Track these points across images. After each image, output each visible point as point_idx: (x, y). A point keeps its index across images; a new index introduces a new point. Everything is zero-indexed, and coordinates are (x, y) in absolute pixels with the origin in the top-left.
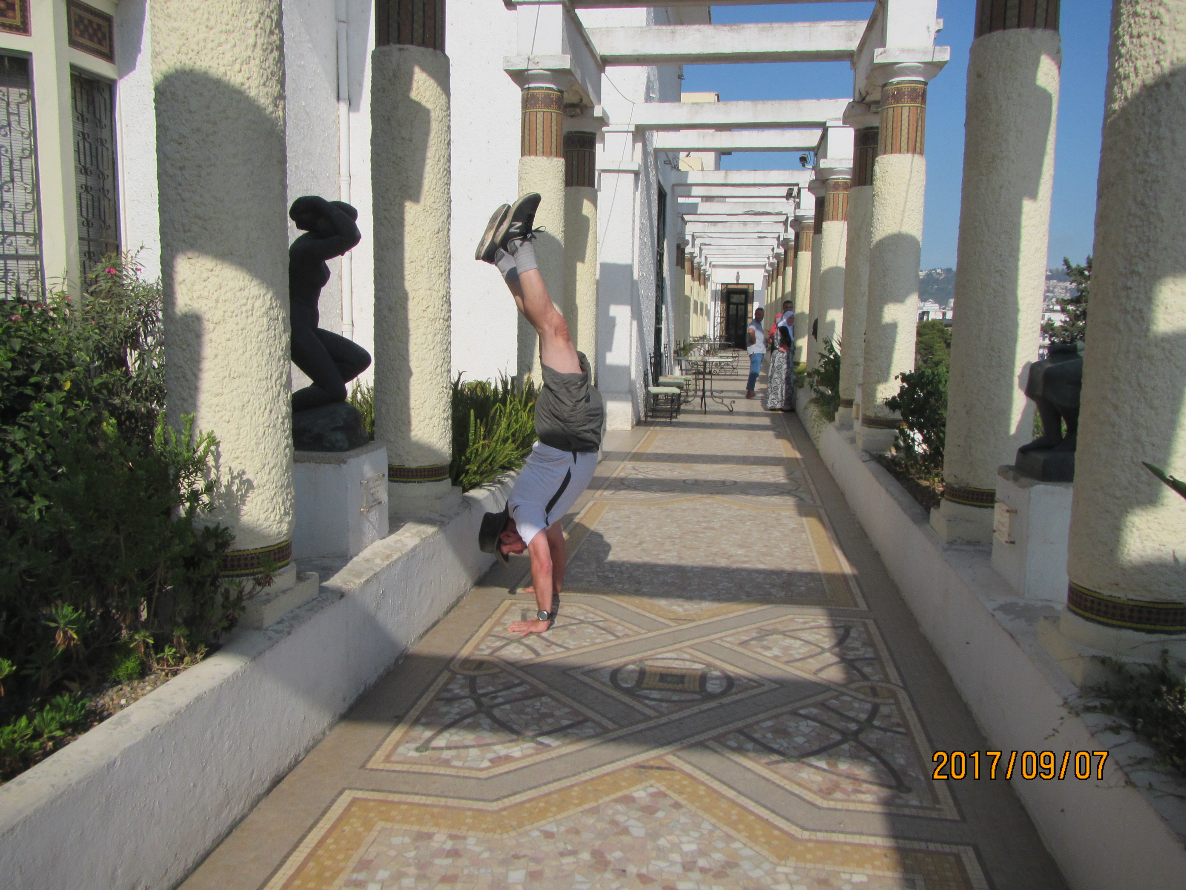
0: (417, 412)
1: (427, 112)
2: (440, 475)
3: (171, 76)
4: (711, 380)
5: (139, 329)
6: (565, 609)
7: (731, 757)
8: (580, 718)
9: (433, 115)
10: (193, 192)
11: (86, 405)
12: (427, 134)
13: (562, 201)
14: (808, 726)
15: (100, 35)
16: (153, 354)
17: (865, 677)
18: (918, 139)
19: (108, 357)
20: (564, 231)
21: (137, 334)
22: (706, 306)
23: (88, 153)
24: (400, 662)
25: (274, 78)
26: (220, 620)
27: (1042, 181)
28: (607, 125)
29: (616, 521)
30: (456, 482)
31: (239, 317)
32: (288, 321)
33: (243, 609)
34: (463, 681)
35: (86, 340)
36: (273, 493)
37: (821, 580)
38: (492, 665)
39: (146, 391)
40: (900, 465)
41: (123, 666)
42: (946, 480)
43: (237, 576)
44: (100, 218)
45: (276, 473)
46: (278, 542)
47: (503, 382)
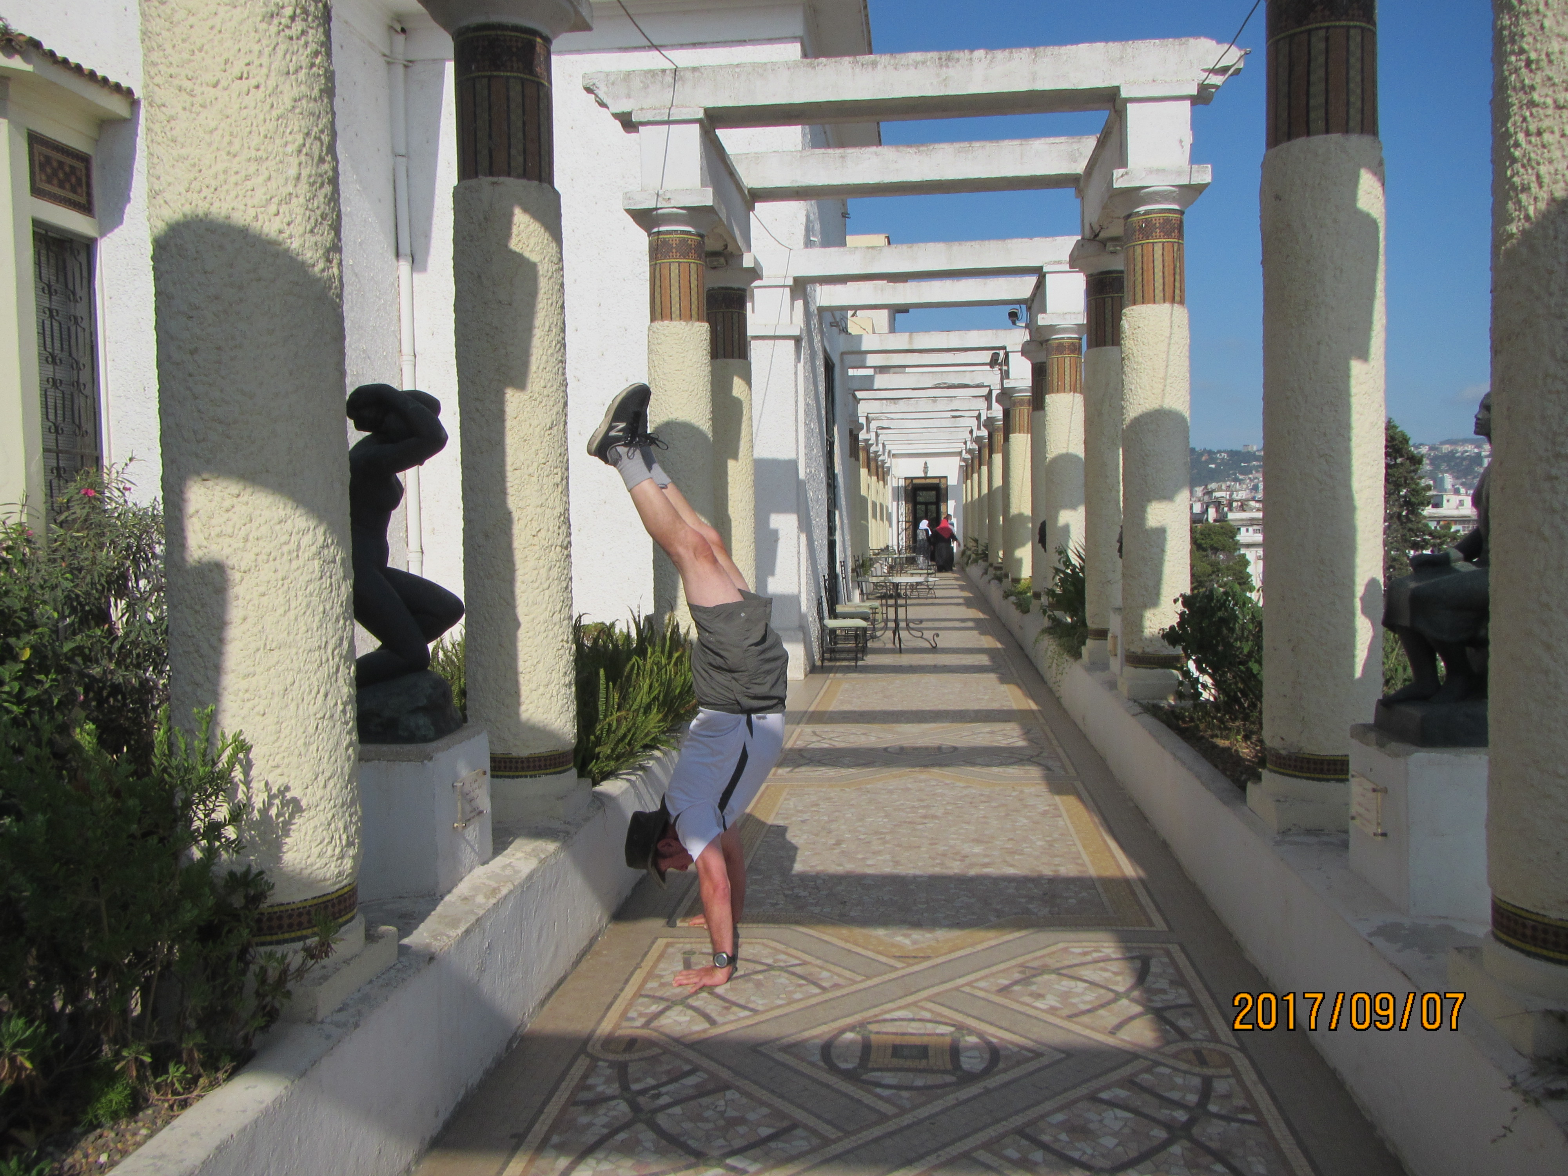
0: (527, 677)
1: (533, 266)
2: (562, 764)
3: (178, 224)
4: (906, 605)
5: (128, 569)
6: (745, 951)
8: (785, 1124)
9: (541, 270)
10: (210, 385)
11: (53, 680)
12: (533, 294)
13: (708, 379)
14: (1116, 1118)
15: (73, 180)
16: (148, 603)
17: (1183, 1035)
18: (1177, 284)
19: (83, 610)
20: (712, 419)
21: (124, 577)
22: (887, 508)
23: (57, 334)
24: (514, 1046)
25: (325, 223)
26: (253, 1016)
27: (1374, 334)
28: (760, 277)
29: (799, 811)
30: (583, 772)
31: (278, 562)
32: (350, 563)
33: (288, 994)
34: (608, 1071)
35: (53, 588)
36: (330, 815)
37: (1095, 888)
38: (650, 1043)
39: (138, 655)
40: (1183, 718)
41: (103, 1100)
42: (1268, 743)
43: (278, 943)
44: (74, 422)
45: (335, 785)
46: (337, 887)
47: (637, 625)
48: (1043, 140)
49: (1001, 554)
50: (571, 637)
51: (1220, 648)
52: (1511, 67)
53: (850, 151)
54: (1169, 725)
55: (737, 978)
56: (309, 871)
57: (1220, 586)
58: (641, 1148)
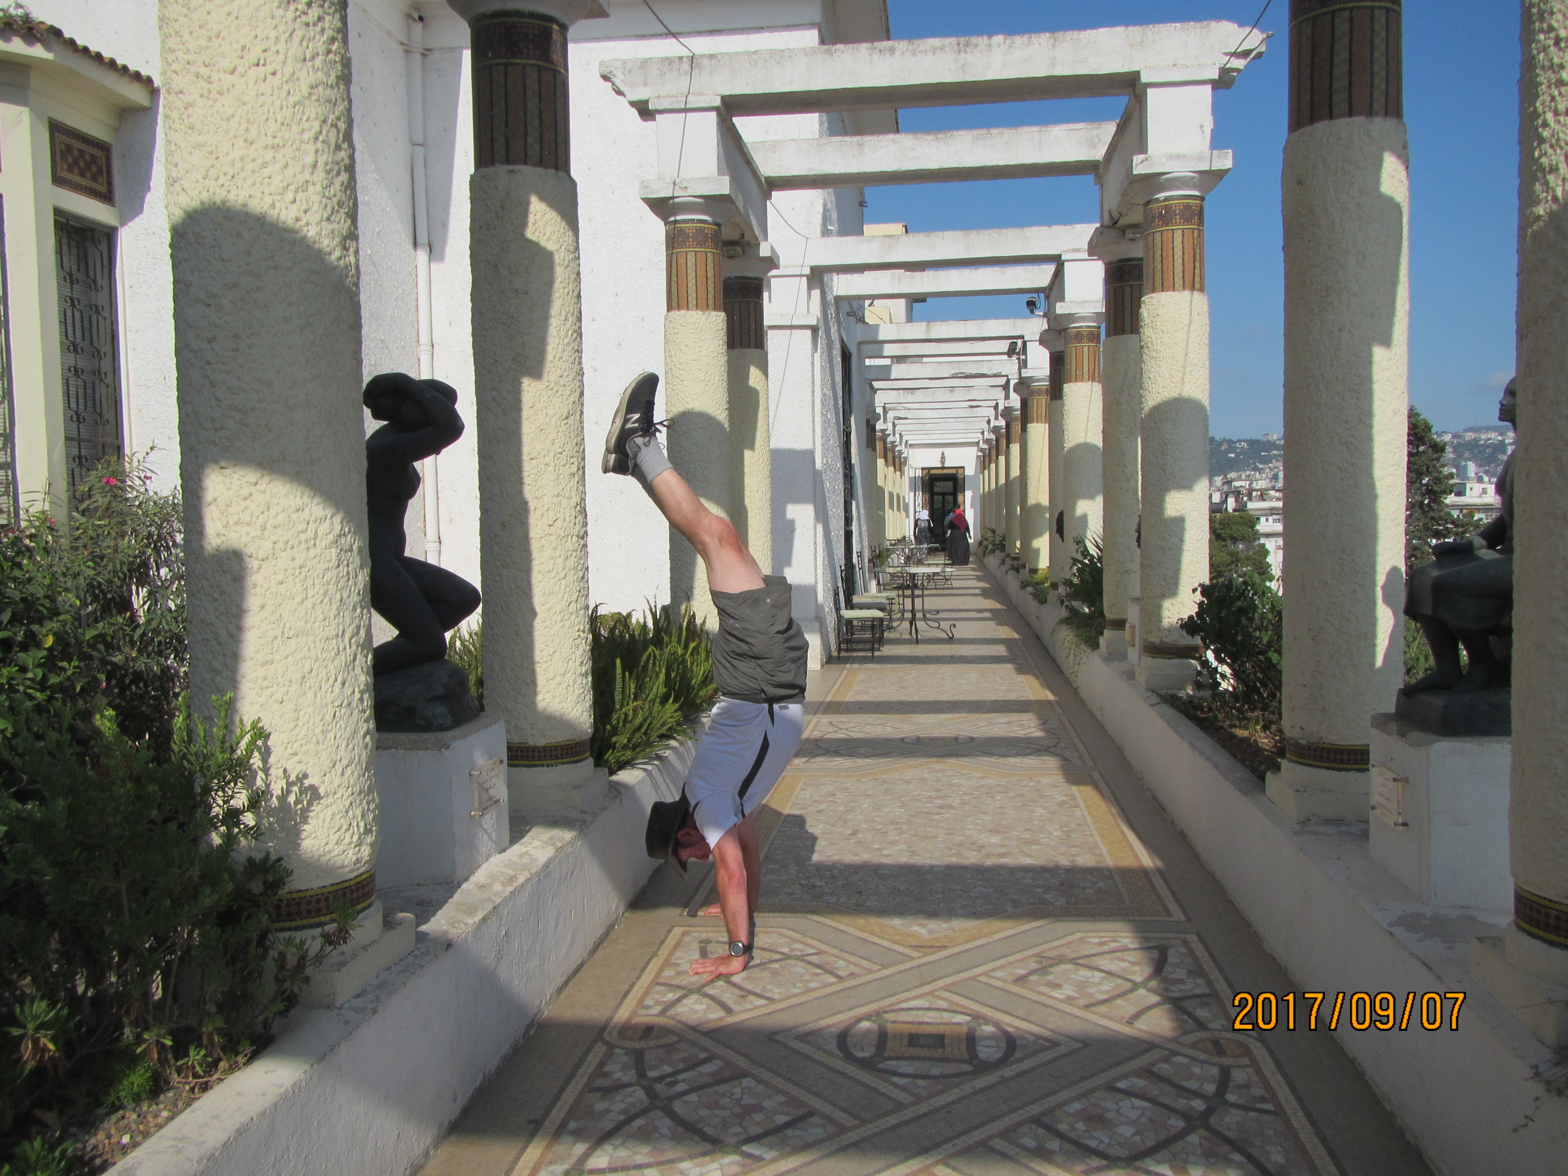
0: (544, 666)
1: (550, 255)
2: (578, 753)
3: (196, 211)
4: (922, 596)
5: (149, 558)
7: (1031, 1164)
8: (802, 1111)
9: (558, 259)
10: (228, 373)
11: (75, 667)
12: (549, 283)
13: (724, 369)
14: (1133, 1107)
15: (94, 169)
16: (169, 592)
17: (1201, 1025)
18: (1197, 271)
19: (105, 597)
20: (728, 409)
21: (145, 565)
22: (904, 498)
23: (78, 324)
24: (532, 1032)
25: (342, 210)
26: (273, 1001)
27: (1397, 319)
28: (777, 267)
29: (816, 801)
30: (599, 762)
31: (295, 550)
32: (366, 552)
33: (307, 980)
34: (625, 1059)
35: (76, 576)
36: (348, 803)
37: (1112, 878)
38: (667, 1031)
39: (160, 643)
40: (1201, 708)
41: (125, 1082)
42: (1288, 733)
43: (297, 929)
44: (95, 411)
45: (352, 773)
46: (355, 874)
47: (654, 615)
48: (1064, 127)
49: (1018, 544)
50: (588, 627)
51: (1239, 638)
52: (1540, 45)
53: (867, 139)
54: (1188, 716)
55: (753, 967)
56: (327, 858)
57: (1240, 576)
58: (657, 1135)
